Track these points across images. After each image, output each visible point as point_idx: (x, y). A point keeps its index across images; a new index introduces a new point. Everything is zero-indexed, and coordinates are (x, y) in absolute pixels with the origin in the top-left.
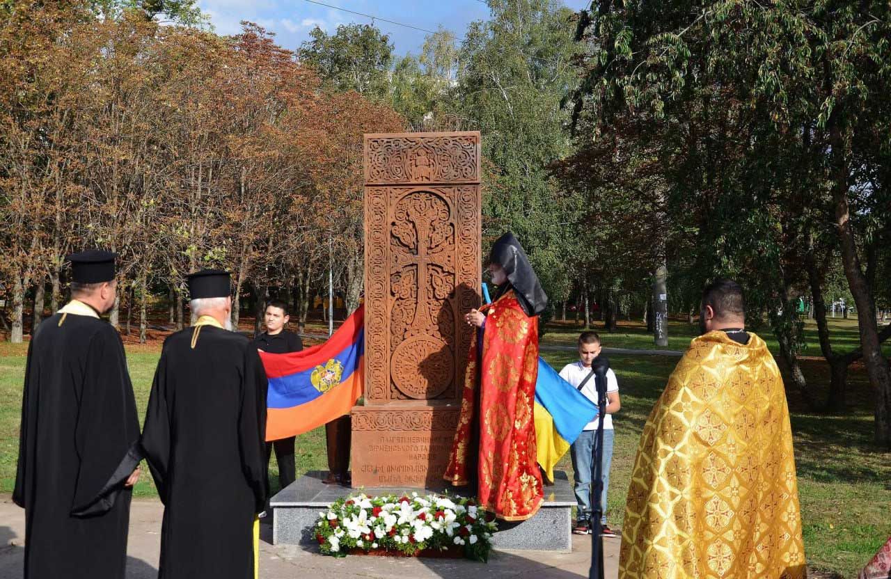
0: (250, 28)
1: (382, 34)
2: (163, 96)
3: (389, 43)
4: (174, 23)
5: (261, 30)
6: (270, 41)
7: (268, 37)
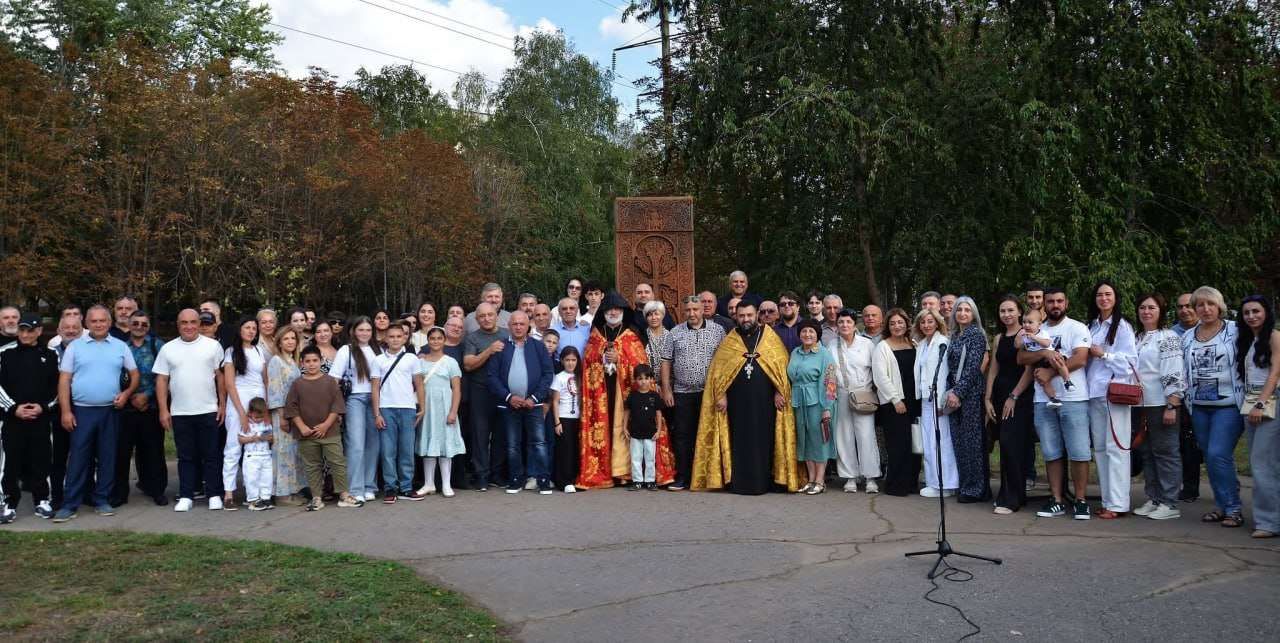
0: (316, 72)
1: (422, 74)
2: (251, 133)
3: (427, 83)
4: (252, 66)
5: (325, 73)
6: (335, 83)
7: (332, 79)
